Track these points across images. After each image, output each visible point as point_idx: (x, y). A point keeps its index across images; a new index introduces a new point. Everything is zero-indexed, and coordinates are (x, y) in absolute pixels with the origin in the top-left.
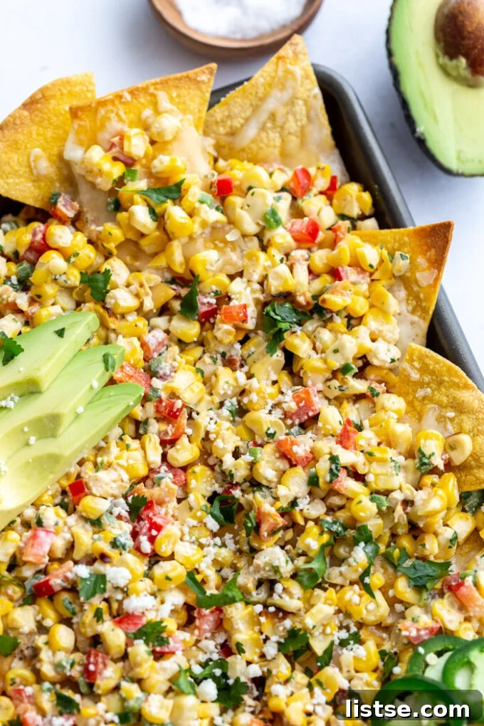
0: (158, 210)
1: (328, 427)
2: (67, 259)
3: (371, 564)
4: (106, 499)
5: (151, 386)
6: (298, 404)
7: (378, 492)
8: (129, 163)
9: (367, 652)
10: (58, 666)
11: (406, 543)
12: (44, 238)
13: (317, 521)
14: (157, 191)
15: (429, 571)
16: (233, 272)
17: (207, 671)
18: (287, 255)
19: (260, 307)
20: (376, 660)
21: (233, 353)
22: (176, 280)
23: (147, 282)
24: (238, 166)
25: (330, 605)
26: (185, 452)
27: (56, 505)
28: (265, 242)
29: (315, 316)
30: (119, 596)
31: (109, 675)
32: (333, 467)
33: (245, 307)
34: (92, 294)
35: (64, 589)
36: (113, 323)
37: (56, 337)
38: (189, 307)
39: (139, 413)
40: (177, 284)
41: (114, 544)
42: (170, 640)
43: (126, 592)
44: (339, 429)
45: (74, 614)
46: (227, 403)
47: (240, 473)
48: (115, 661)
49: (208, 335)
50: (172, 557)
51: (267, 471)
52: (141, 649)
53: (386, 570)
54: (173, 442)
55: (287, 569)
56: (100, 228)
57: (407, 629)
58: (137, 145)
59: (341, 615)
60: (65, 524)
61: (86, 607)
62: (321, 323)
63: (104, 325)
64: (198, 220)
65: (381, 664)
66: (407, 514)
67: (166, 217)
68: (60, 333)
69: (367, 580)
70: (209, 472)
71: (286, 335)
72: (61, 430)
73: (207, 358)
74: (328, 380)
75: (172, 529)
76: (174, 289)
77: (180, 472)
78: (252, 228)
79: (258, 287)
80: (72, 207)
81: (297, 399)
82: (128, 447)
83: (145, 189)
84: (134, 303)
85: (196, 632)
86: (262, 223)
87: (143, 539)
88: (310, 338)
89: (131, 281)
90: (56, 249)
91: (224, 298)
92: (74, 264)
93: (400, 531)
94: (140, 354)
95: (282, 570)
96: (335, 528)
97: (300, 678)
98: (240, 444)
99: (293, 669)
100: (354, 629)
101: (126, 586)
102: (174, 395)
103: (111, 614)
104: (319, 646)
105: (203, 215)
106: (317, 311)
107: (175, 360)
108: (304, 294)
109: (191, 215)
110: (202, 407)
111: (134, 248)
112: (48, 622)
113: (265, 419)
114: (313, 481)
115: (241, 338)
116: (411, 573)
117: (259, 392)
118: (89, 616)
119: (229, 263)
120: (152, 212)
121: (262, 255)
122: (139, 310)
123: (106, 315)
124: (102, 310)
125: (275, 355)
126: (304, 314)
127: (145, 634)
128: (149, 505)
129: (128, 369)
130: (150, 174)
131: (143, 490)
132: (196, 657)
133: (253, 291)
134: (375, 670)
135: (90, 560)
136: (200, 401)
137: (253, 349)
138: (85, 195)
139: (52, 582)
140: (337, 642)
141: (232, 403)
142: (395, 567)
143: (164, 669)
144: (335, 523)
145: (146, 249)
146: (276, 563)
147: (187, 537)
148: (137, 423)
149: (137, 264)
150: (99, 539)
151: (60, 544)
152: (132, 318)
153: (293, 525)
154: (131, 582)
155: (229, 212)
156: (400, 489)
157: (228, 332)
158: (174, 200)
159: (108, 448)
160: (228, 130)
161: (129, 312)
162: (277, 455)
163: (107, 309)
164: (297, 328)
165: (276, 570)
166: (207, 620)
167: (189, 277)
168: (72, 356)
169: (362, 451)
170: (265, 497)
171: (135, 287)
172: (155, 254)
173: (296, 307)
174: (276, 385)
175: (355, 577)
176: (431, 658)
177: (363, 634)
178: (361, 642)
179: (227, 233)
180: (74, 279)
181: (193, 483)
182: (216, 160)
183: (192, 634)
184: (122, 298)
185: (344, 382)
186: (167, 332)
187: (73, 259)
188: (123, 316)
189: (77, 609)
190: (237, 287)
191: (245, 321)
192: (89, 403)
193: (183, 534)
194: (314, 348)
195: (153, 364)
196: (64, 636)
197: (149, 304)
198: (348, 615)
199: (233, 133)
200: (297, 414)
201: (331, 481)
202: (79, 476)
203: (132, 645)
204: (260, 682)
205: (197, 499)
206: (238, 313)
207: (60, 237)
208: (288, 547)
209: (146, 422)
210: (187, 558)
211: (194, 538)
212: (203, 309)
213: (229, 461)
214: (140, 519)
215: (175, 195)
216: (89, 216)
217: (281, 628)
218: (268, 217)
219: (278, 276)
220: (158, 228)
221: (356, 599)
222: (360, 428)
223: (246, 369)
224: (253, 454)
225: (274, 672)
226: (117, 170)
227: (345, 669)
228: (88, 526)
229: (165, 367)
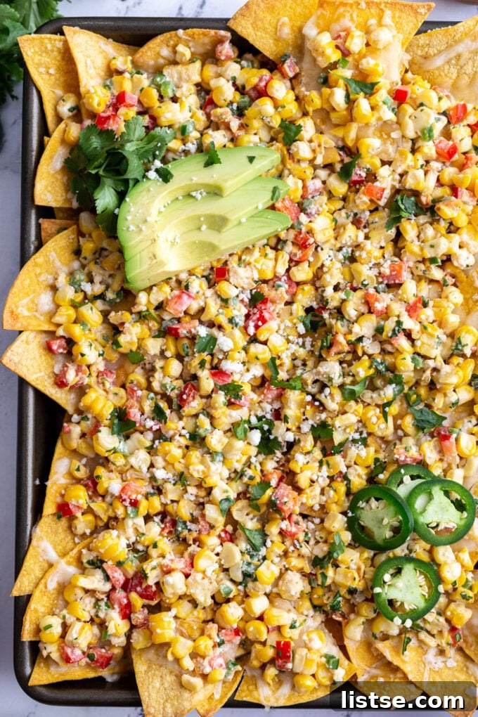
0: (352, 97)
1: (405, 296)
2: (276, 107)
3: (394, 399)
4: (237, 287)
5: (298, 218)
6: (391, 271)
7: (419, 354)
8: (346, 53)
9: (367, 454)
10: (163, 386)
11: (423, 391)
12: (266, 86)
13: (370, 356)
14: (356, 82)
15: (430, 418)
16: (386, 159)
17: (259, 424)
18: (427, 162)
19: (393, 191)
20: (371, 462)
21: (363, 216)
22: (344, 148)
23: (325, 143)
24: (420, 83)
25: (356, 415)
26: (303, 273)
27: (203, 276)
28: (416, 147)
29: (429, 214)
30: (221, 357)
31: (195, 405)
32: (397, 328)
33: (383, 190)
34: (283, 138)
35: (187, 337)
36: (290, 165)
37: (247, 160)
38: (345, 173)
39: (283, 235)
40: (345, 152)
41: (231, 320)
42: (243, 398)
43: (226, 355)
44: (412, 300)
45: (187, 355)
46: (344, 250)
47: (333, 304)
48: (202, 397)
49: (351, 196)
50: (265, 343)
51: (351, 310)
52: (221, 398)
53: (402, 404)
54: (298, 263)
55: (337, 380)
56: (307, 93)
57: (399, 455)
58: (356, 44)
59: (360, 424)
60: (204, 294)
61: (196, 355)
62: (430, 220)
63: (283, 162)
64: (377, 115)
65: (373, 466)
66: (432, 376)
67: (356, 104)
68: (251, 159)
69: (387, 409)
70: (313, 292)
71: (403, 220)
72: (225, 229)
73: (343, 213)
74: (419, 262)
75: (273, 324)
76: (340, 155)
77: (294, 285)
78: (411, 134)
79: (398, 177)
80: (294, 69)
81: (392, 268)
82: (266, 255)
83: (349, 78)
84: (309, 155)
85: (262, 396)
86: (419, 134)
87: (252, 324)
88: (418, 227)
89: (314, 139)
90: (271, 98)
91: (372, 176)
92: (279, 113)
93: (422, 383)
94: (300, 192)
95: (334, 381)
96: (381, 368)
97: (318, 454)
98: (342, 281)
99: (315, 446)
100: (365, 435)
101: (228, 352)
102: (310, 232)
103: (211, 364)
104: (338, 438)
105: (381, 112)
106: (431, 211)
107: (321, 206)
108: (427, 196)
109: (373, 108)
110: (326, 247)
111: (325, 114)
112: (168, 354)
113: (366, 272)
114: (379, 330)
115: (372, 209)
116: (418, 415)
117: (369, 253)
118: (196, 362)
119: (386, 152)
120: (348, 96)
121: (410, 156)
122: (312, 161)
123: (287, 156)
124: (286, 152)
125: (389, 232)
126: (421, 209)
127: (228, 389)
128: (265, 300)
129: (287, 202)
130: (357, 67)
131: (265, 289)
132: (256, 411)
133: (393, 180)
134: (367, 467)
135: (211, 325)
136: (326, 242)
137: (377, 220)
138: (306, 64)
139: (179, 331)
140: (351, 439)
141: (347, 251)
142: (409, 405)
143: (231, 416)
144: (382, 363)
145: (333, 120)
146: (332, 376)
147: (281, 332)
148: (279, 240)
149: (323, 127)
150: (222, 314)
151: (195, 306)
152: (304, 165)
153: (354, 352)
154: (231, 350)
155: (400, 115)
156: (435, 359)
157: (365, 203)
158: (366, 94)
159: (253, 251)
160: (424, 53)
161: (304, 160)
162: (363, 301)
163: (290, 153)
164: (413, 217)
165: (330, 380)
166: (272, 393)
167: (354, 150)
168: (252, 178)
169: (420, 322)
170: (342, 326)
171: (314, 144)
172: (338, 126)
173: (418, 204)
174: (382, 251)
175: (380, 402)
176: (407, 479)
177: (370, 440)
178: (366, 445)
179: (393, 131)
180: (276, 123)
181: (300, 297)
182: (406, 71)
183: (259, 396)
184: (303, 149)
185: (428, 269)
186: (324, 182)
187: (280, 109)
188: (299, 161)
189: (190, 353)
190: (384, 172)
191: (379, 199)
192: (252, 216)
193: (279, 329)
194: (418, 237)
195: (306, 203)
196: (175, 367)
197: (319, 161)
198: (365, 426)
199: (426, 57)
200: (388, 278)
201: (391, 337)
202: (226, 263)
203: (217, 393)
204: (290, 445)
205: (297, 310)
206: (377, 193)
207: (277, 91)
208: (345, 365)
209: (285, 242)
210: (275, 347)
211: (285, 334)
212: (355, 178)
213: (329, 291)
214: (255, 307)
215: (368, 91)
216: (304, 80)
217: (318, 418)
218: (426, 132)
219: (415, 177)
220: (347, 109)
221: (374, 420)
222: (425, 305)
223: (366, 230)
224: (347, 294)
225: (302, 444)
226: (335, 56)
227: (348, 459)
228: (219, 301)
229: (312, 208)
